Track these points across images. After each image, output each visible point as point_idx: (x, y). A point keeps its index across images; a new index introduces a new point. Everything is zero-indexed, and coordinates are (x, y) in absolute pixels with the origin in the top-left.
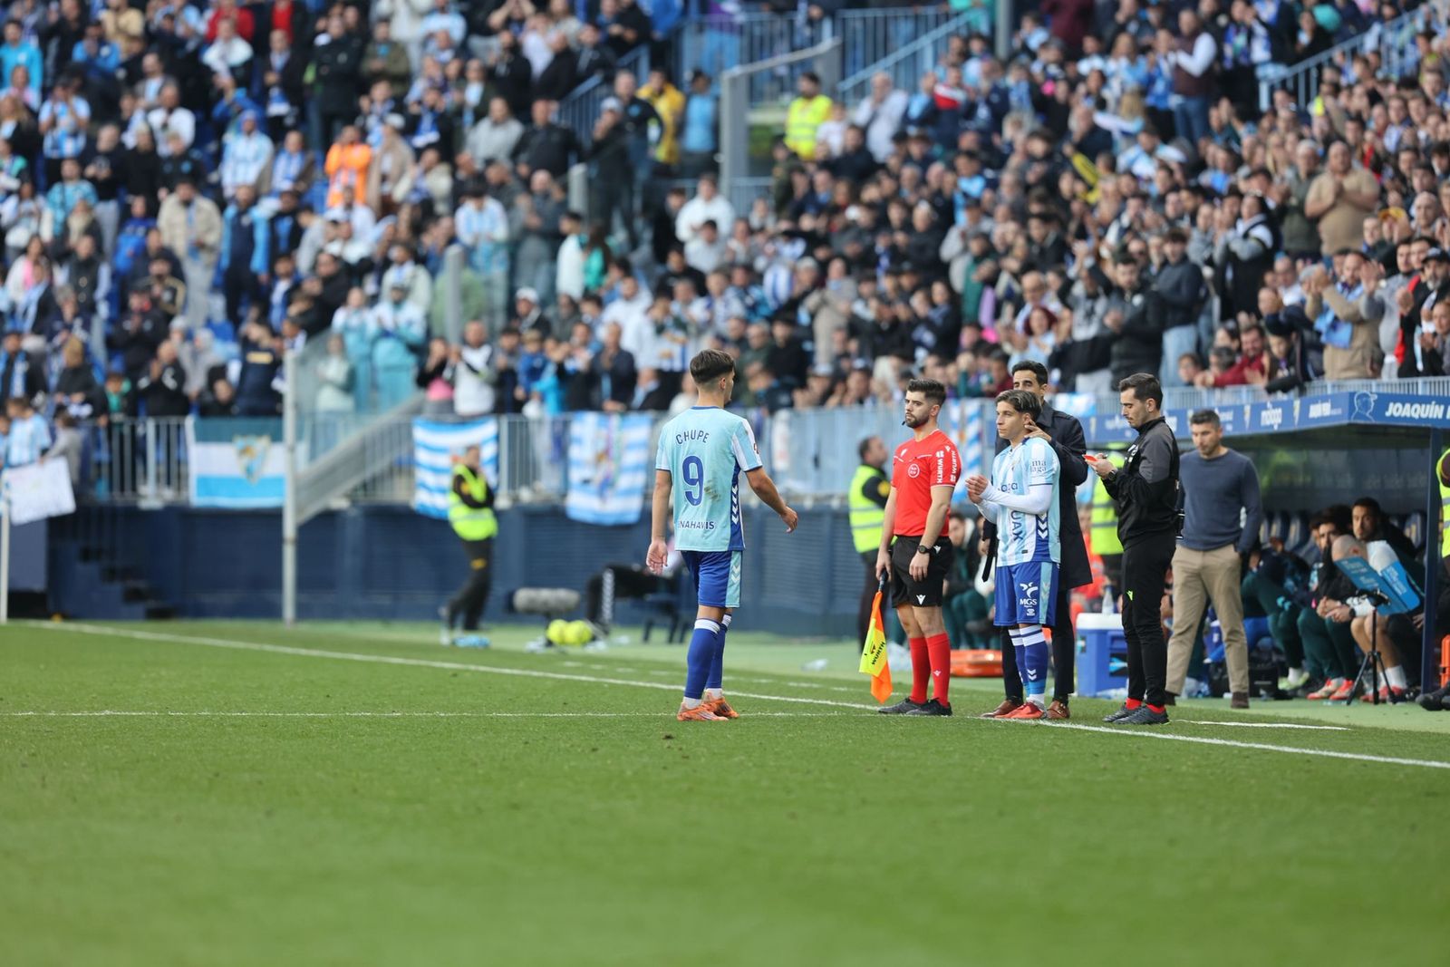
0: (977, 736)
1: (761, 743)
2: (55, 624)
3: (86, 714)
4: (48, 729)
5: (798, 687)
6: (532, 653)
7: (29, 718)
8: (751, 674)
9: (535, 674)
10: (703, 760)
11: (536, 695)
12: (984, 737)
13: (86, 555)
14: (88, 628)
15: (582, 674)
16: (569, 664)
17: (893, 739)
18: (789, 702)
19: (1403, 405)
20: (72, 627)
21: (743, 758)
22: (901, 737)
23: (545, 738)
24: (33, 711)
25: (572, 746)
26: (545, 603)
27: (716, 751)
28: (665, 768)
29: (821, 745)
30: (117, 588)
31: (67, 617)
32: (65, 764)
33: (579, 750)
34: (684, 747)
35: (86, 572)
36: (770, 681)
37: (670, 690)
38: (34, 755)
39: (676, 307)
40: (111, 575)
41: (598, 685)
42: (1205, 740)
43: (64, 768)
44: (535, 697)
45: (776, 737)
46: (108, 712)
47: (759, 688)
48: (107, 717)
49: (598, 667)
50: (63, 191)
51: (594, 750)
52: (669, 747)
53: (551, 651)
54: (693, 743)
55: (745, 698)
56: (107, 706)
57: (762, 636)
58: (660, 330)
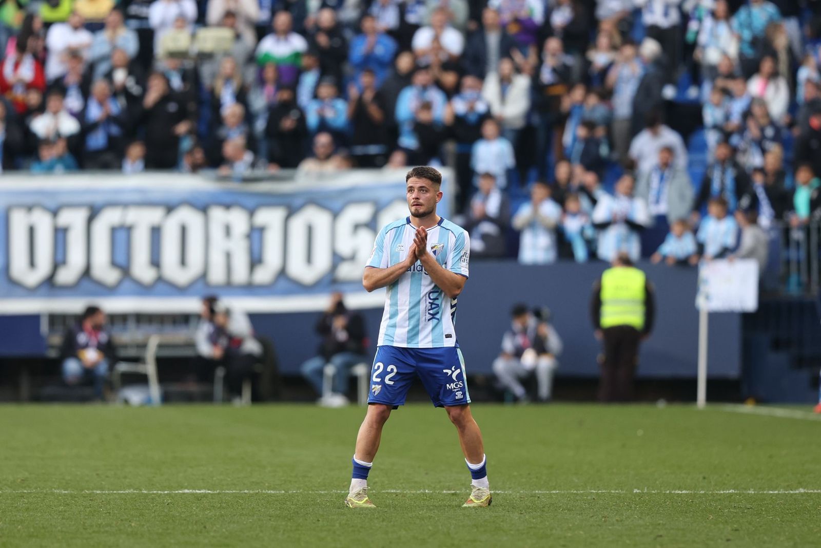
2: (748, 408)
3: (782, 492)
4: (748, 506)
7: (731, 495)
13: (777, 345)
14: (779, 412)
20: (764, 411)
24: (734, 489)
30: (804, 375)
31: (761, 401)
32: (765, 538)
35: (776, 360)
38: (737, 530)
40: (800, 363)
43: (764, 542)
46: (802, 491)
48: (802, 495)
50: (750, 15)
56: (800, 484)
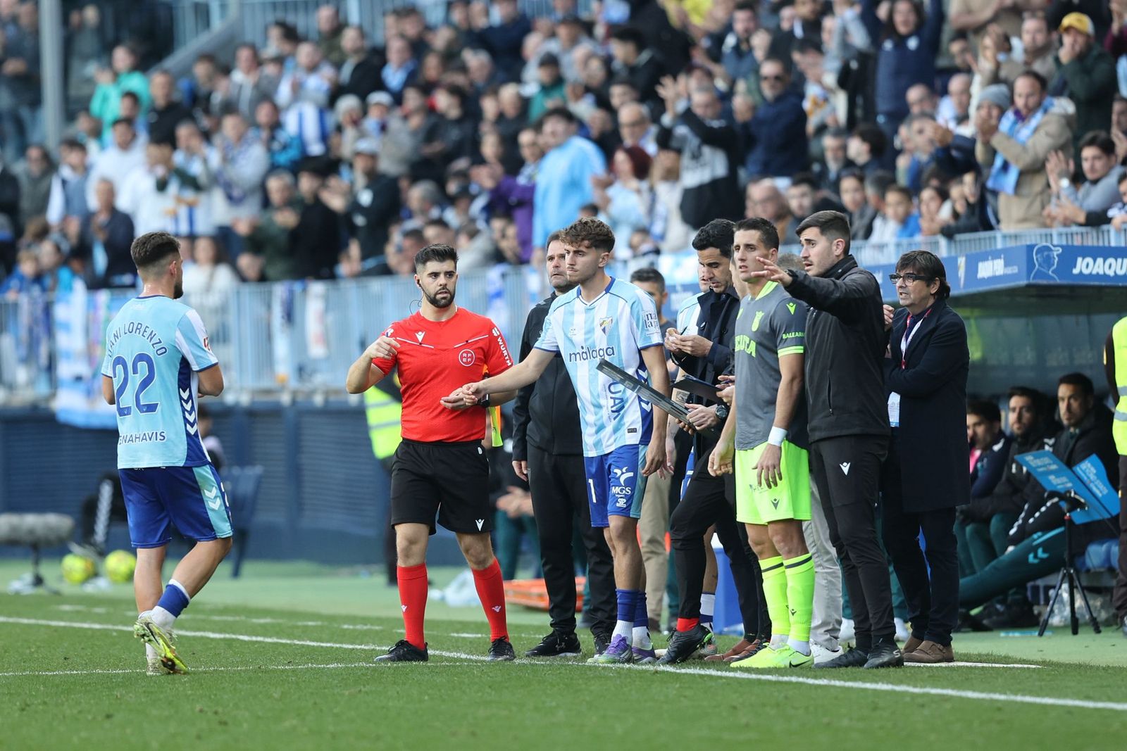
0: (584, 686)
1: (315, 703)
5: (354, 630)
6: (17, 594)
8: (293, 614)
9: (25, 621)
10: (245, 725)
11: (29, 648)
12: (592, 688)
15: (84, 621)
16: (67, 608)
17: (480, 694)
18: (346, 649)
19: (1095, 261)
21: (295, 722)
22: (489, 691)
23: (45, 703)
25: (80, 712)
26: (31, 531)
27: (260, 714)
28: (199, 737)
29: (390, 704)
33: (90, 717)
34: (220, 710)
36: (319, 623)
37: (194, 638)
39: (179, 158)
41: (105, 633)
42: (868, 686)
44: (28, 651)
45: (334, 694)
47: (306, 633)
49: (100, 610)
51: (109, 716)
52: (201, 711)
53: (40, 591)
54: (231, 705)
55: (290, 645)
57: (302, 566)
58: (162, 186)
